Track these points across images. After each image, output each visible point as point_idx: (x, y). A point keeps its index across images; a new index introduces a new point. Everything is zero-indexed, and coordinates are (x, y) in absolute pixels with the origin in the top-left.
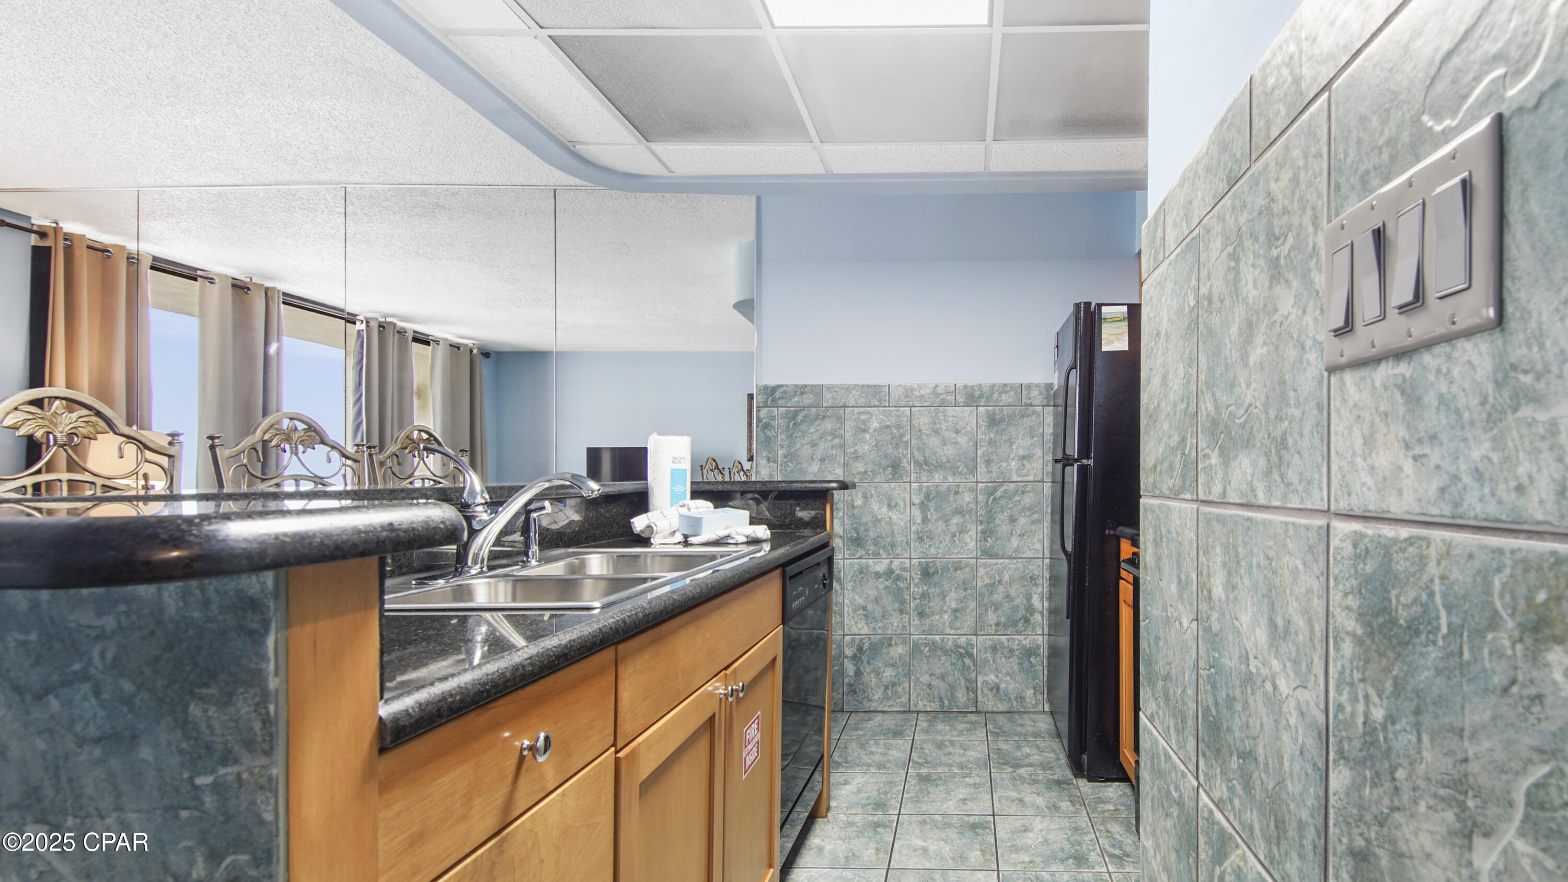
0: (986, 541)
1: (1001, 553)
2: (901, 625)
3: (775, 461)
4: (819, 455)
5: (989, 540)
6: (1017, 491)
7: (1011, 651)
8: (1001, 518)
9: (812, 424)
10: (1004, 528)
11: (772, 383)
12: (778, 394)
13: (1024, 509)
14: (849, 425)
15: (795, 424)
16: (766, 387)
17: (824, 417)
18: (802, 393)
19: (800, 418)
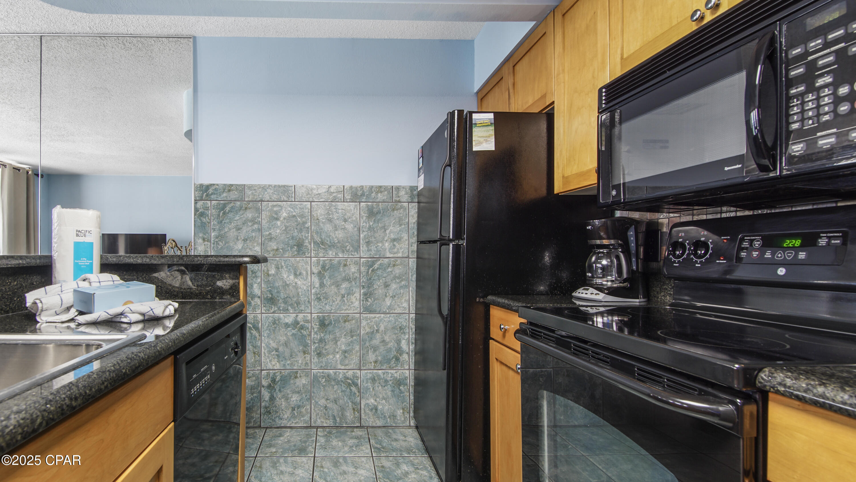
0: (367, 301)
1: (378, 310)
2: (304, 363)
3: (209, 241)
4: (242, 236)
5: (369, 300)
6: (389, 265)
7: (386, 381)
8: (378, 284)
9: (237, 213)
10: (380, 292)
11: (206, 182)
12: (211, 191)
13: (395, 278)
14: (265, 215)
15: (224, 213)
16: (201, 185)
17: (246, 209)
18: (229, 191)
19: (227, 209)
